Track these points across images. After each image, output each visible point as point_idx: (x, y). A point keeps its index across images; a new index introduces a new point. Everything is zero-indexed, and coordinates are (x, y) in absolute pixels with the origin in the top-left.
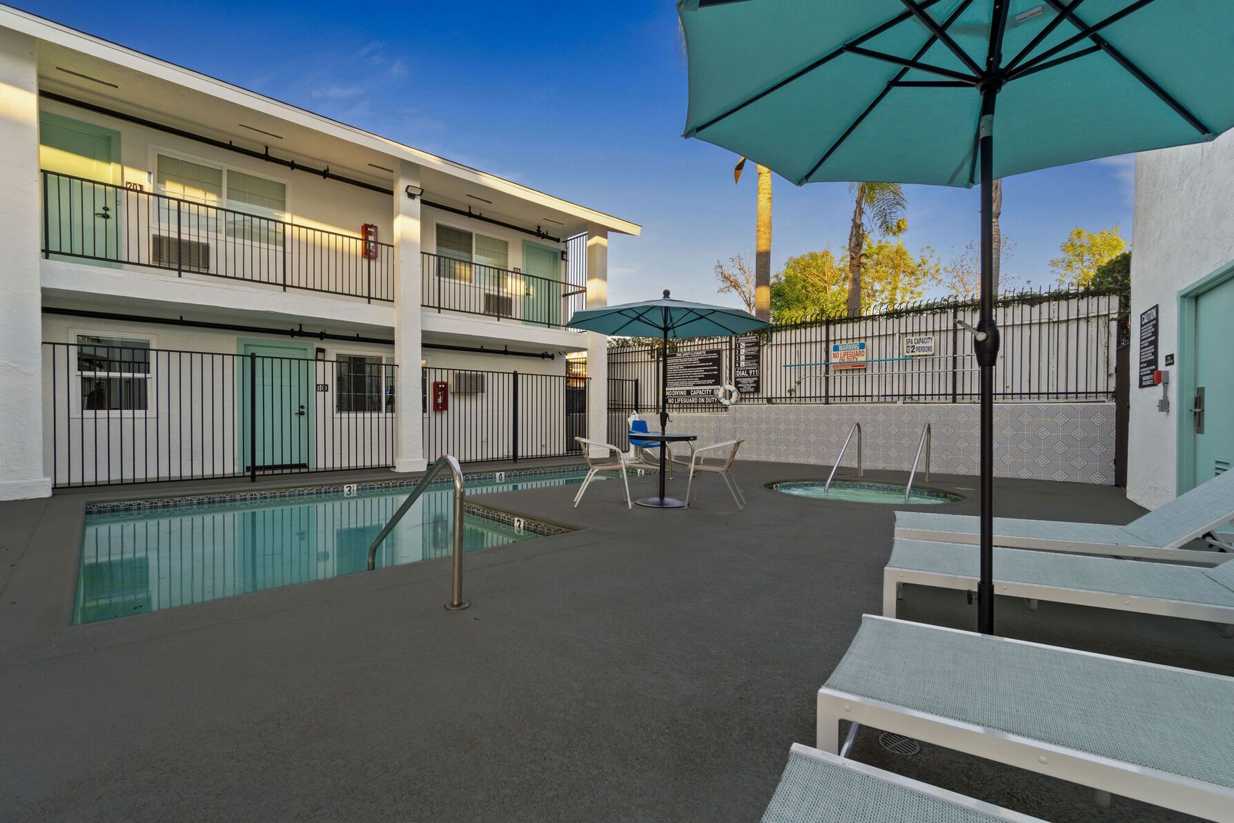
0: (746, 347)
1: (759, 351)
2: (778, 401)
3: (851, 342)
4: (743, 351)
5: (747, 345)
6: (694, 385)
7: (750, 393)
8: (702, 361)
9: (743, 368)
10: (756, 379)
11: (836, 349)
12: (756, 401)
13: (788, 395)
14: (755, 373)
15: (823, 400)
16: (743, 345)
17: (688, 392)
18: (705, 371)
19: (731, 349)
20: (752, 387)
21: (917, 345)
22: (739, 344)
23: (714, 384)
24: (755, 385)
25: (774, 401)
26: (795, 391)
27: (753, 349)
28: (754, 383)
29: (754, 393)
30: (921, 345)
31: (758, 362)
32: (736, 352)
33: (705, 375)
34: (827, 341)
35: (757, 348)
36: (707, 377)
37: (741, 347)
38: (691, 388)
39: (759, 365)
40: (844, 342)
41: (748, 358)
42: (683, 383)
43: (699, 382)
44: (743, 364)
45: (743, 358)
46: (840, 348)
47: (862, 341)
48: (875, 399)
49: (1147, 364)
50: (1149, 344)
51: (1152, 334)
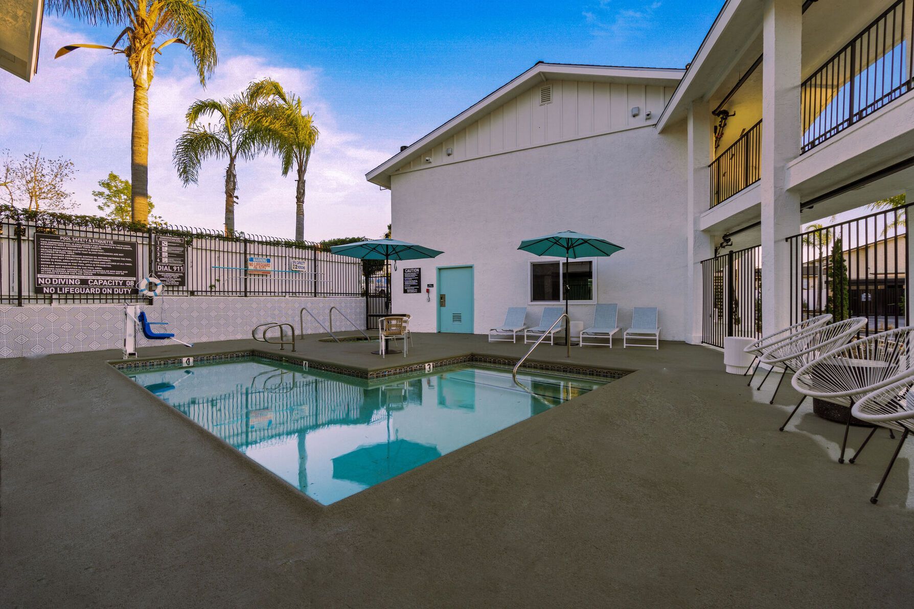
0: (168, 245)
1: (183, 251)
2: (200, 293)
3: (260, 257)
4: (165, 249)
5: (169, 244)
6: (94, 275)
7: (173, 286)
8: (106, 250)
9: (166, 263)
10: (182, 274)
11: (252, 260)
12: (181, 293)
13: (209, 289)
14: (180, 269)
15: (243, 294)
16: (165, 243)
17: (84, 282)
18: (112, 261)
19: (150, 244)
20: (176, 281)
21: (298, 265)
22: (161, 243)
23: (125, 275)
24: (180, 279)
25: (196, 293)
26: (215, 286)
27: (178, 249)
28: (178, 278)
29: (180, 285)
30: (300, 265)
31: (183, 261)
32: (156, 249)
33: (111, 265)
34: (245, 253)
35: (182, 249)
36: (114, 268)
37: (163, 245)
38: (88, 278)
39: (184, 263)
40: (256, 256)
41: (170, 255)
42: (75, 271)
43: (103, 272)
44: (165, 260)
45: (165, 255)
46: (254, 260)
47: (268, 258)
48: (276, 294)
49: (412, 286)
50: (413, 279)
51: (416, 277)
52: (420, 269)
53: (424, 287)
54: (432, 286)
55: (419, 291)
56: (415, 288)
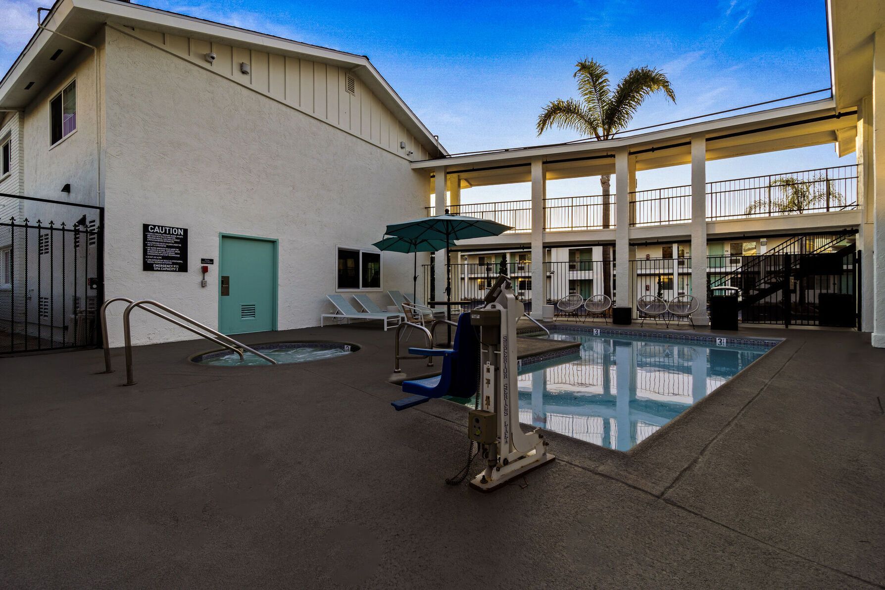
49: (164, 258)
50: (168, 247)
51: (176, 242)
52: (186, 231)
53: (194, 262)
54: (211, 261)
55: (183, 268)
56: (173, 264)
